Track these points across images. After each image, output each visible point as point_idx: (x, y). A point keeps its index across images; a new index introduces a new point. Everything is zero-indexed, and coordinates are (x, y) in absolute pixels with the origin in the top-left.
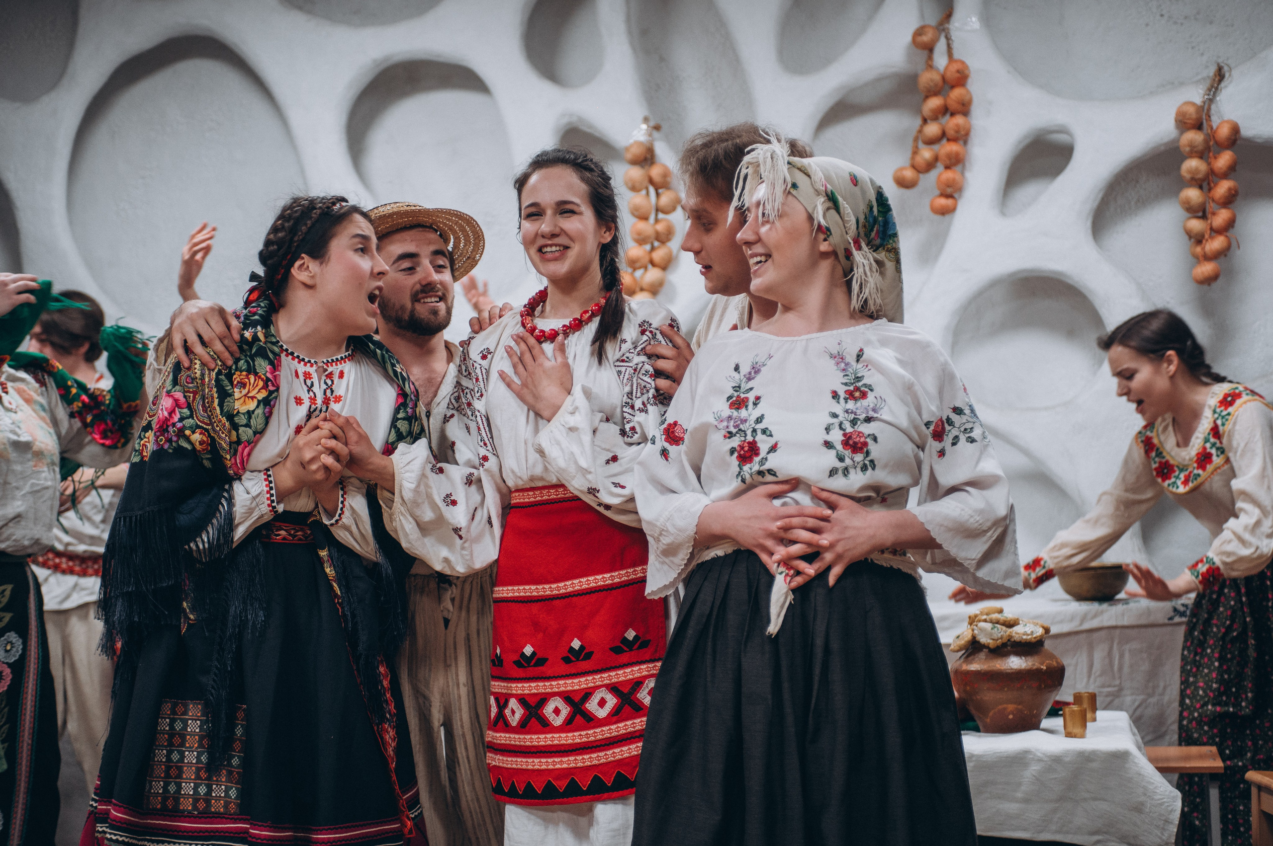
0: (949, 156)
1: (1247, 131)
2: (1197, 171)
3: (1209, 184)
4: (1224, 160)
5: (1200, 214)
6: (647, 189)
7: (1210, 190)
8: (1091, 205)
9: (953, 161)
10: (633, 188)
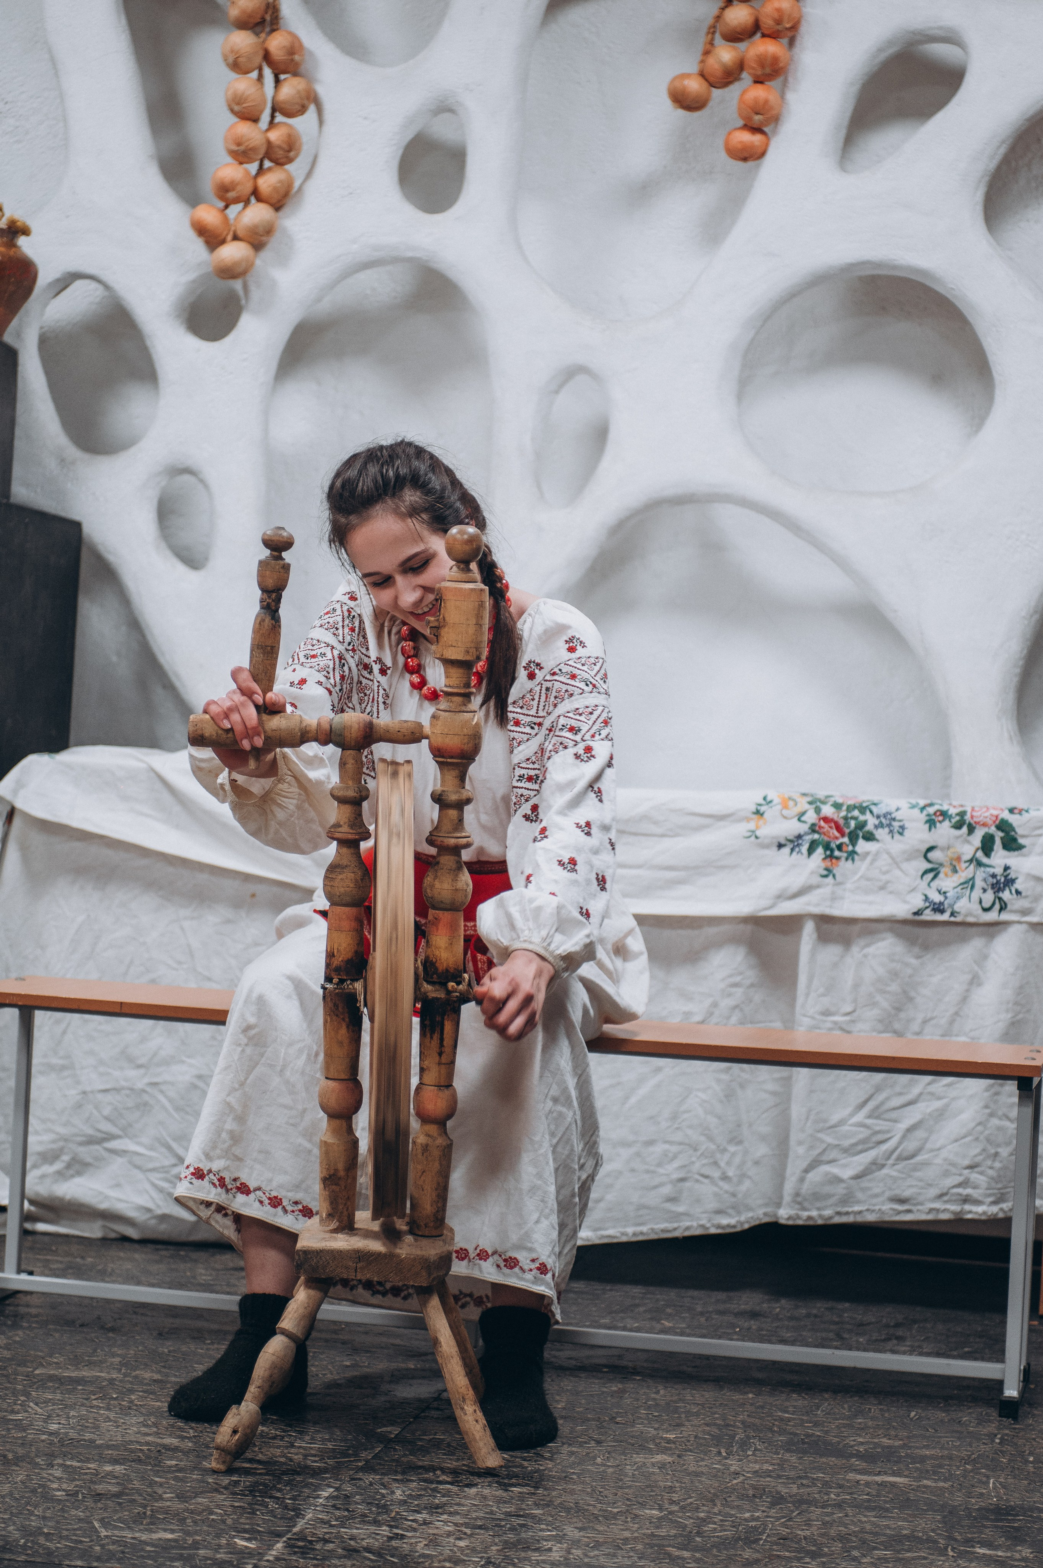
0: (762, 61)
6: (260, 69)
9: (768, 70)
10: (237, 66)
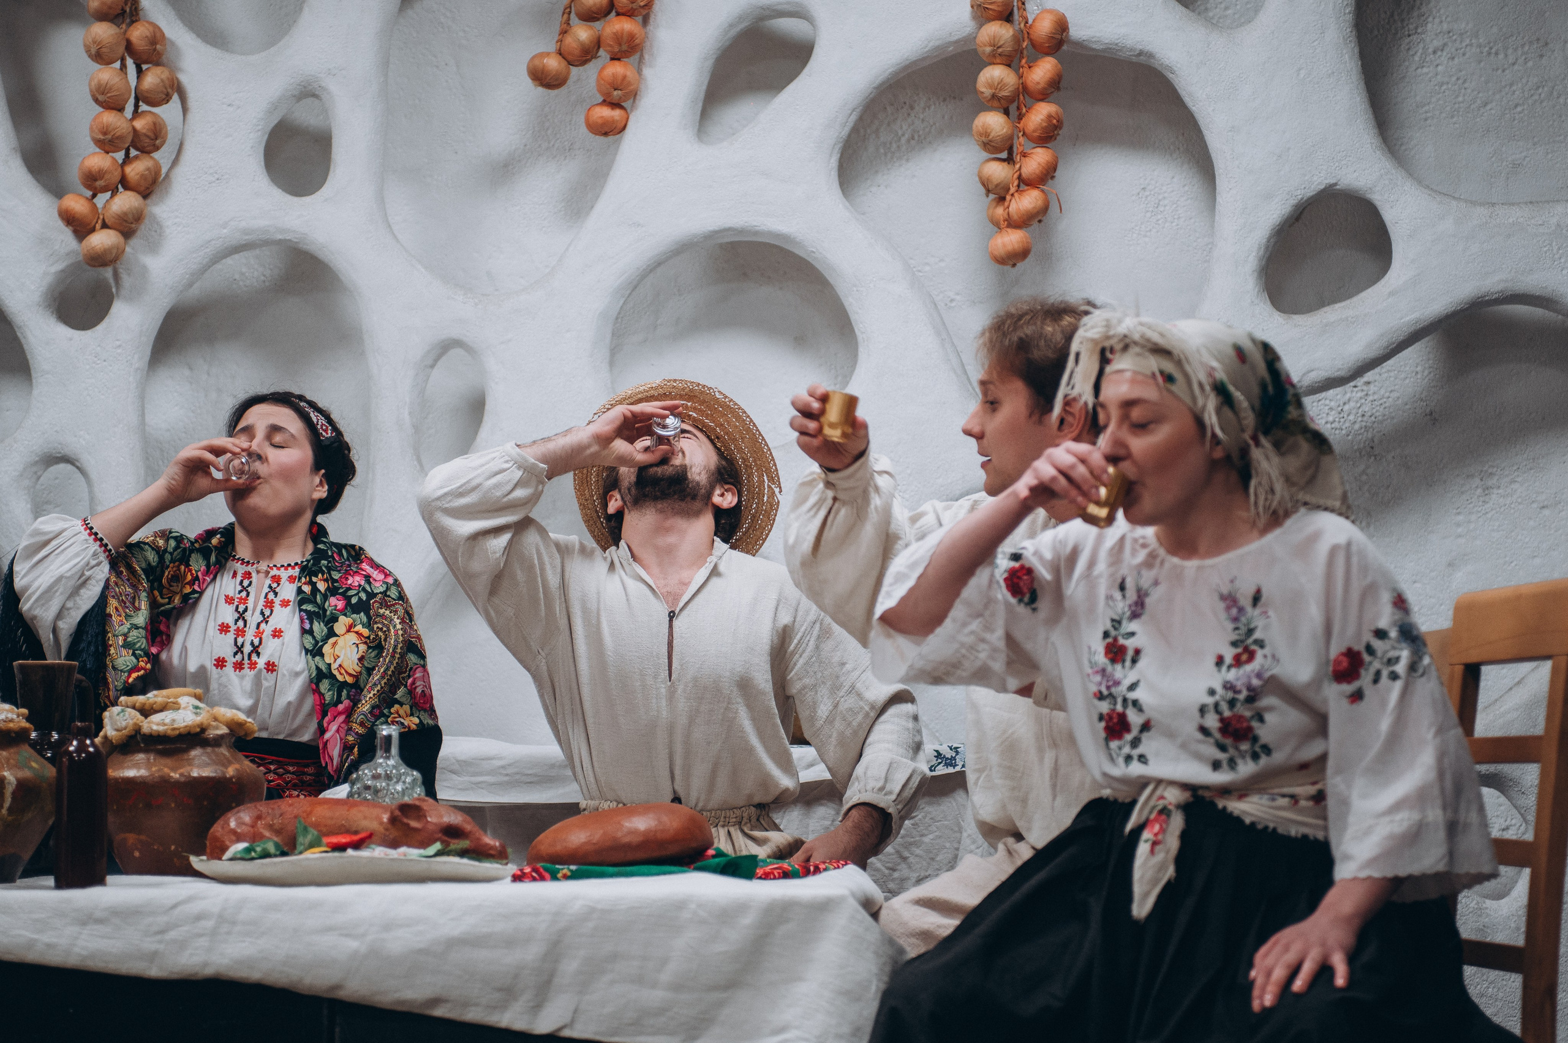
0: (618, 38)
1: (1077, 32)
2: (1001, 84)
3: (1018, 108)
4: (1042, 71)
5: (1004, 155)
6: (123, 60)
7: (1020, 117)
8: (839, 131)
9: (624, 47)
10: (100, 56)
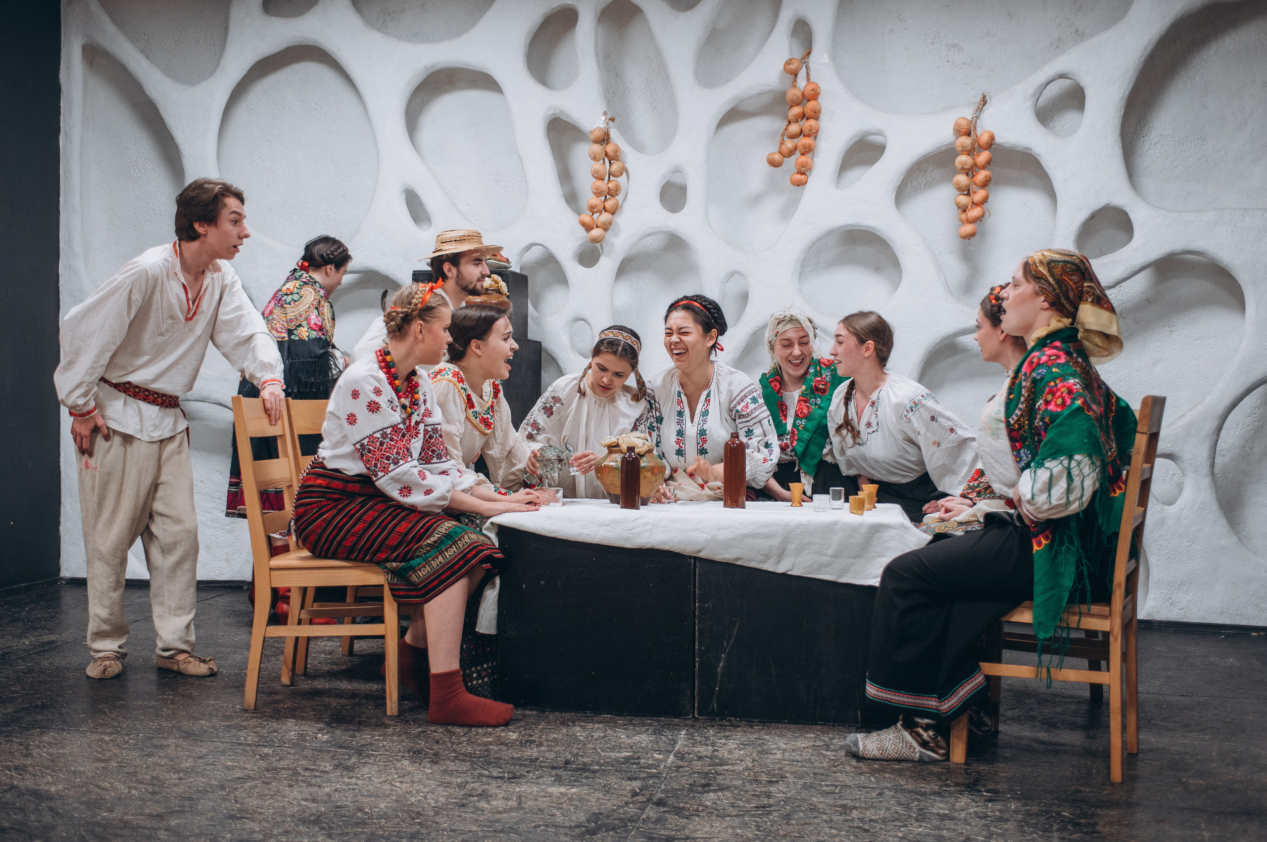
0: (804, 147)
1: (999, 140)
2: (965, 163)
3: (973, 173)
4: (983, 157)
5: (966, 192)
6: (604, 159)
7: (973, 177)
8: (896, 183)
9: (807, 150)
10: (595, 158)
